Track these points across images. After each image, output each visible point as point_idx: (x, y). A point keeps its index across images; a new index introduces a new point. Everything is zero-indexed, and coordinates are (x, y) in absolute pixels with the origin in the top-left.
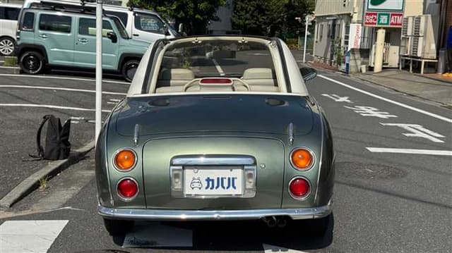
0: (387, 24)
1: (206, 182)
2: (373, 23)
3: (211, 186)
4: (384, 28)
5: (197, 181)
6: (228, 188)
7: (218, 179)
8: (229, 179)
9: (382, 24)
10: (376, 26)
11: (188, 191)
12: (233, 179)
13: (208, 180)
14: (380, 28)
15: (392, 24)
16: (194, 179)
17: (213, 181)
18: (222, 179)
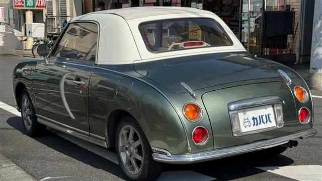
0: (34, 6)
1: (253, 121)
2: (21, 6)
3: (256, 123)
4: (31, 10)
5: (247, 121)
6: (266, 122)
7: (259, 116)
8: (266, 115)
9: (28, 6)
10: (25, 8)
12: (268, 115)
13: (253, 119)
14: (27, 10)
15: (37, 6)
16: (245, 120)
17: (256, 118)
18: (262, 116)
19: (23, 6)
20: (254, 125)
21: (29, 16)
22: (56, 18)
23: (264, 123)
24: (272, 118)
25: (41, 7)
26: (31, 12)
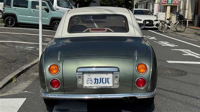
0: (171, 4)
2: (165, 4)
3: (97, 82)
4: (170, 6)
5: (90, 80)
6: (105, 83)
7: (100, 78)
8: (106, 78)
9: (169, 4)
10: (167, 5)
11: (85, 85)
12: (108, 79)
13: (95, 79)
14: (168, 6)
15: (173, 4)
16: (88, 79)
17: (98, 79)
18: (102, 79)
19: (166, 4)
20: (95, 83)
21: (169, 8)
22: (182, 10)
23: (103, 83)
24: (110, 81)
25: (175, 4)
26: (170, 7)
